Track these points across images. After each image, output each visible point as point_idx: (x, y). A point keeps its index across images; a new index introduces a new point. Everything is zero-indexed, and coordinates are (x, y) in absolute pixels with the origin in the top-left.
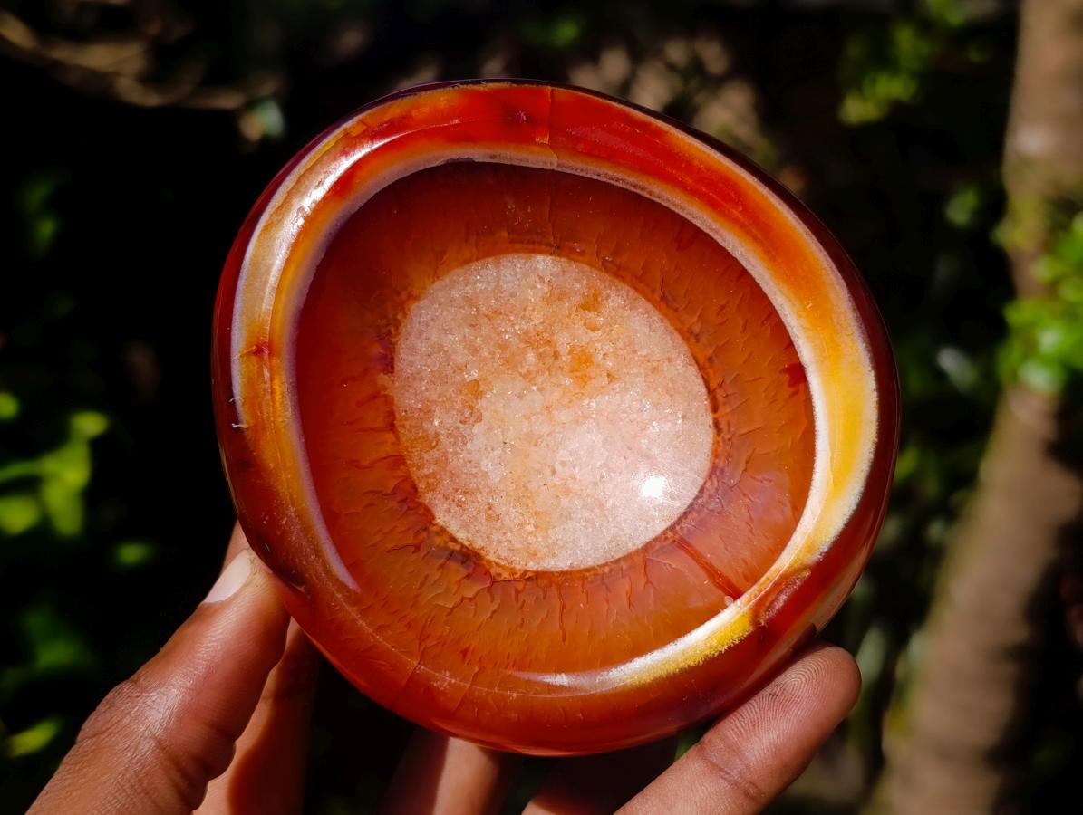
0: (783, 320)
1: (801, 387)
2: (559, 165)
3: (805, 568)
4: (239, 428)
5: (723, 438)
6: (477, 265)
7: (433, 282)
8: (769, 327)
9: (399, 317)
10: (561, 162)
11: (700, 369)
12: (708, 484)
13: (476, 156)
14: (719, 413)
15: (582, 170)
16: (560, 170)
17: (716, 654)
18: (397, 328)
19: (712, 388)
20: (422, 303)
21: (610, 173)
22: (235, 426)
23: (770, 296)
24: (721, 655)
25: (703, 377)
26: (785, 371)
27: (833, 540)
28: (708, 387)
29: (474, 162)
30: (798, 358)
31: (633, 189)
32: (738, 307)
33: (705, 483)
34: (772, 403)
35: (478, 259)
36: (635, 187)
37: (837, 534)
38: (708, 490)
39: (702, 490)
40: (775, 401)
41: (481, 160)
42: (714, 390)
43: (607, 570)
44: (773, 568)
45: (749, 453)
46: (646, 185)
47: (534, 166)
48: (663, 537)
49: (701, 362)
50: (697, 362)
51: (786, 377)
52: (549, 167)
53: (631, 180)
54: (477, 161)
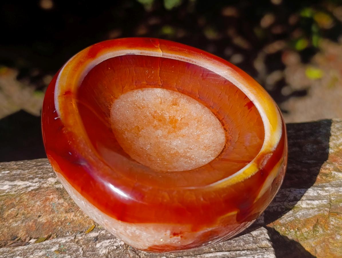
0: (242, 90)
1: (253, 108)
2: (162, 55)
3: (270, 152)
4: (57, 119)
5: (228, 132)
6: (135, 91)
7: (122, 94)
8: (237, 95)
9: (111, 102)
10: (163, 54)
11: (216, 116)
12: (227, 145)
13: (136, 53)
14: (225, 126)
15: (170, 57)
16: (163, 57)
17: (248, 178)
18: (110, 106)
19: (221, 120)
20: (118, 100)
21: (179, 56)
22: (56, 118)
23: (236, 85)
24: (249, 178)
25: (217, 117)
26: (246, 105)
27: (277, 144)
28: (219, 120)
29: (135, 55)
30: (250, 100)
31: (187, 61)
32: (225, 93)
33: (226, 145)
34: (243, 116)
35: (136, 89)
36: (187, 60)
37: (278, 143)
38: (227, 146)
39: (225, 146)
40: (244, 115)
41: (137, 54)
42: (222, 120)
43: (197, 170)
44: (260, 153)
45: (239, 132)
46: (191, 59)
47: (154, 56)
48: (215, 160)
49: (216, 113)
50: (214, 114)
51: (247, 108)
52: (159, 56)
53: (186, 58)
54: (136, 54)
